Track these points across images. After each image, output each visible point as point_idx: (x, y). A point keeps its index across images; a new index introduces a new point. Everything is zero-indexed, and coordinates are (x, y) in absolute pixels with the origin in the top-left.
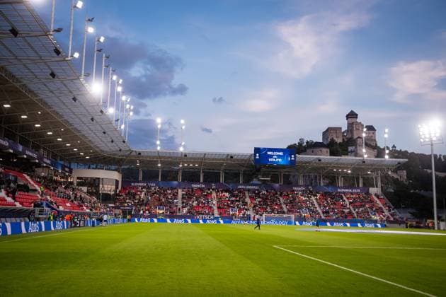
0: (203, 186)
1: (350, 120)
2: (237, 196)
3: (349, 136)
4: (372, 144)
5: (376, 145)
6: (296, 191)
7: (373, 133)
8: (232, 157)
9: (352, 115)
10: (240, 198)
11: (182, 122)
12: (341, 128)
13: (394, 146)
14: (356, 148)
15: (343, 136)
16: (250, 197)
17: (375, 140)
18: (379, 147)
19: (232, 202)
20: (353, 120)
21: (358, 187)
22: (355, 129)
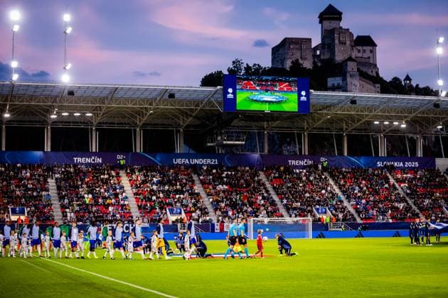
0: (100, 160)
1: (326, 23)
2: (175, 180)
3: (326, 56)
4: (370, 73)
5: (377, 74)
6: (296, 167)
7: (371, 51)
8: (172, 96)
9: (331, 14)
10: (183, 185)
11: (67, 17)
12: (310, 40)
13: (408, 78)
14: (344, 79)
15: (315, 56)
16: (203, 183)
17: (375, 66)
18: (382, 79)
19: (167, 194)
20: (333, 24)
21: (414, 157)
22: (337, 41)
